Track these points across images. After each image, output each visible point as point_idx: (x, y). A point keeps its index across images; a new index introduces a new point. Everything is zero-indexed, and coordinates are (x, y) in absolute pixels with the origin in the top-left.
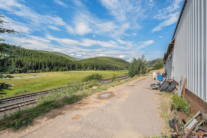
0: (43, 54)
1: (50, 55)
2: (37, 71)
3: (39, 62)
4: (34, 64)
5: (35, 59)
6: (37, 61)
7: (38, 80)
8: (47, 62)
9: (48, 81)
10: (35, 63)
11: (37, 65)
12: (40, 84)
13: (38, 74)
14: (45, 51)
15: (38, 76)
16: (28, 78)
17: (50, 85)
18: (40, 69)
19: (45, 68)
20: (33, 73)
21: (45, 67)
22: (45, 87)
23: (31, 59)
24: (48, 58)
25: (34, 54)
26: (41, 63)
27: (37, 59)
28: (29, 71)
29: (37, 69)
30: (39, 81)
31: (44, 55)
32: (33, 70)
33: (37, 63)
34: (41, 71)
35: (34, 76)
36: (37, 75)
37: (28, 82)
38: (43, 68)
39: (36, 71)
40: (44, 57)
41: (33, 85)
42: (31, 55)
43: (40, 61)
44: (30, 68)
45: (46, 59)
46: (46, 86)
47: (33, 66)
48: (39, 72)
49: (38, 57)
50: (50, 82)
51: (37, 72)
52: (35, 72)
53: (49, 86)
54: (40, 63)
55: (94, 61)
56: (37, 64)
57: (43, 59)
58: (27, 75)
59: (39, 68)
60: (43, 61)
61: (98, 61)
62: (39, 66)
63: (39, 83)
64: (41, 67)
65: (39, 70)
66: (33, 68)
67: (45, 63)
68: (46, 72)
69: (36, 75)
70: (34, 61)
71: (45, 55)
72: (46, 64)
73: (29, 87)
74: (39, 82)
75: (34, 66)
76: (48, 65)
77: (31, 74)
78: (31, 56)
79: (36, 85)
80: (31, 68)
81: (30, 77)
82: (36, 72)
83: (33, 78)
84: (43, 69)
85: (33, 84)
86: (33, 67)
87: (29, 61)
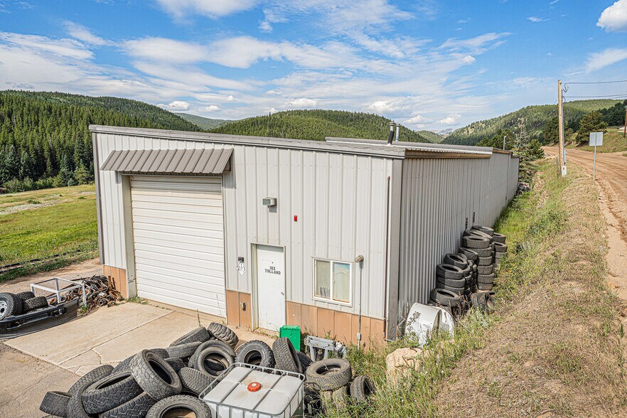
0: (58, 113)
1: (85, 116)
2: (40, 182)
3: (46, 148)
4: (24, 156)
5: (29, 136)
6: (36, 143)
7: (45, 219)
8: (76, 146)
9: (82, 220)
10: (28, 151)
11: (37, 159)
12: (52, 233)
13: (44, 196)
14: (66, 95)
15: (45, 203)
16: (7, 213)
17: (86, 234)
18: (55, 174)
19: (74, 170)
20: (27, 189)
21: (72, 166)
22: (68, 242)
23: (10, 135)
24: (81, 128)
25: (19, 113)
26: (54, 148)
27: (35, 134)
28: (11, 184)
29: (42, 174)
30: (49, 223)
31: (63, 115)
32: (23, 178)
33: (36, 151)
34: (56, 180)
35: (30, 202)
36: (41, 200)
37: (9, 228)
38: (63, 170)
39: (38, 183)
40: (63, 125)
41: (29, 237)
42: (7, 119)
43: (50, 140)
44: (13, 172)
45: (74, 134)
46: (72, 237)
47: (21, 165)
48: (50, 186)
49: (37, 123)
50: (88, 224)
51: (41, 188)
52: (34, 188)
53: (82, 237)
54: (50, 150)
55: (268, 130)
56: (36, 153)
57: (59, 133)
58: (4, 202)
59: (49, 169)
60: (62, 142)
61: (284, 128)
62: (48, 162)
63: (48, 230)
64: (56, 167)
65: (48, 176)
66: (24, 172)
67: (67, 148)
68: (76, 183)
69: (39, 200)
70: (22, 143)
71: (68, 113)
72: (72, 153)
73: (13, 244)
74: (47, 225)
75: (28, 162)
76: (82, 157)
77: (16, 194)
78: (8, 124)
79: (39, 236)
80: (17, 171)
81: (16, 207)
82: (36, 185)
83: (28, 211)
84: (63, 173)
85: (28, 233)
86: (25, 168)
87: (5, 144)
